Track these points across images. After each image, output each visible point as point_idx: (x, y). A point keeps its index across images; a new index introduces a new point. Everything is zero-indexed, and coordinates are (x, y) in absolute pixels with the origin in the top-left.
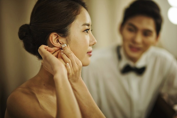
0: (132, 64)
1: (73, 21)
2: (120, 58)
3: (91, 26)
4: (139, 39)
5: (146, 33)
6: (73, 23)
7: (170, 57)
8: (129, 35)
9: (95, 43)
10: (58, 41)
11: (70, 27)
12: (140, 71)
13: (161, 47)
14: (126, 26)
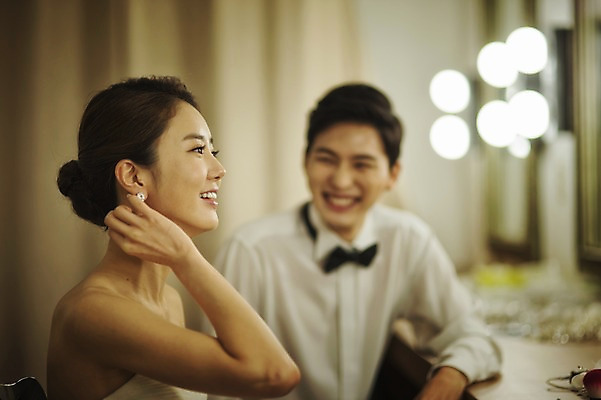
0: (346, 246)
1: (161, 133)
2: (313, 233)
3: (212, 141)
4: (345, 178)
5: (360, 163)
6: (163, 136)
7: (423, 230)
8: (322, 171)
9: (223, 174)
10: (135, 179)
11: (157, 145)
12: (365, 258)
13: (397, 205)
14: (314, 155)
